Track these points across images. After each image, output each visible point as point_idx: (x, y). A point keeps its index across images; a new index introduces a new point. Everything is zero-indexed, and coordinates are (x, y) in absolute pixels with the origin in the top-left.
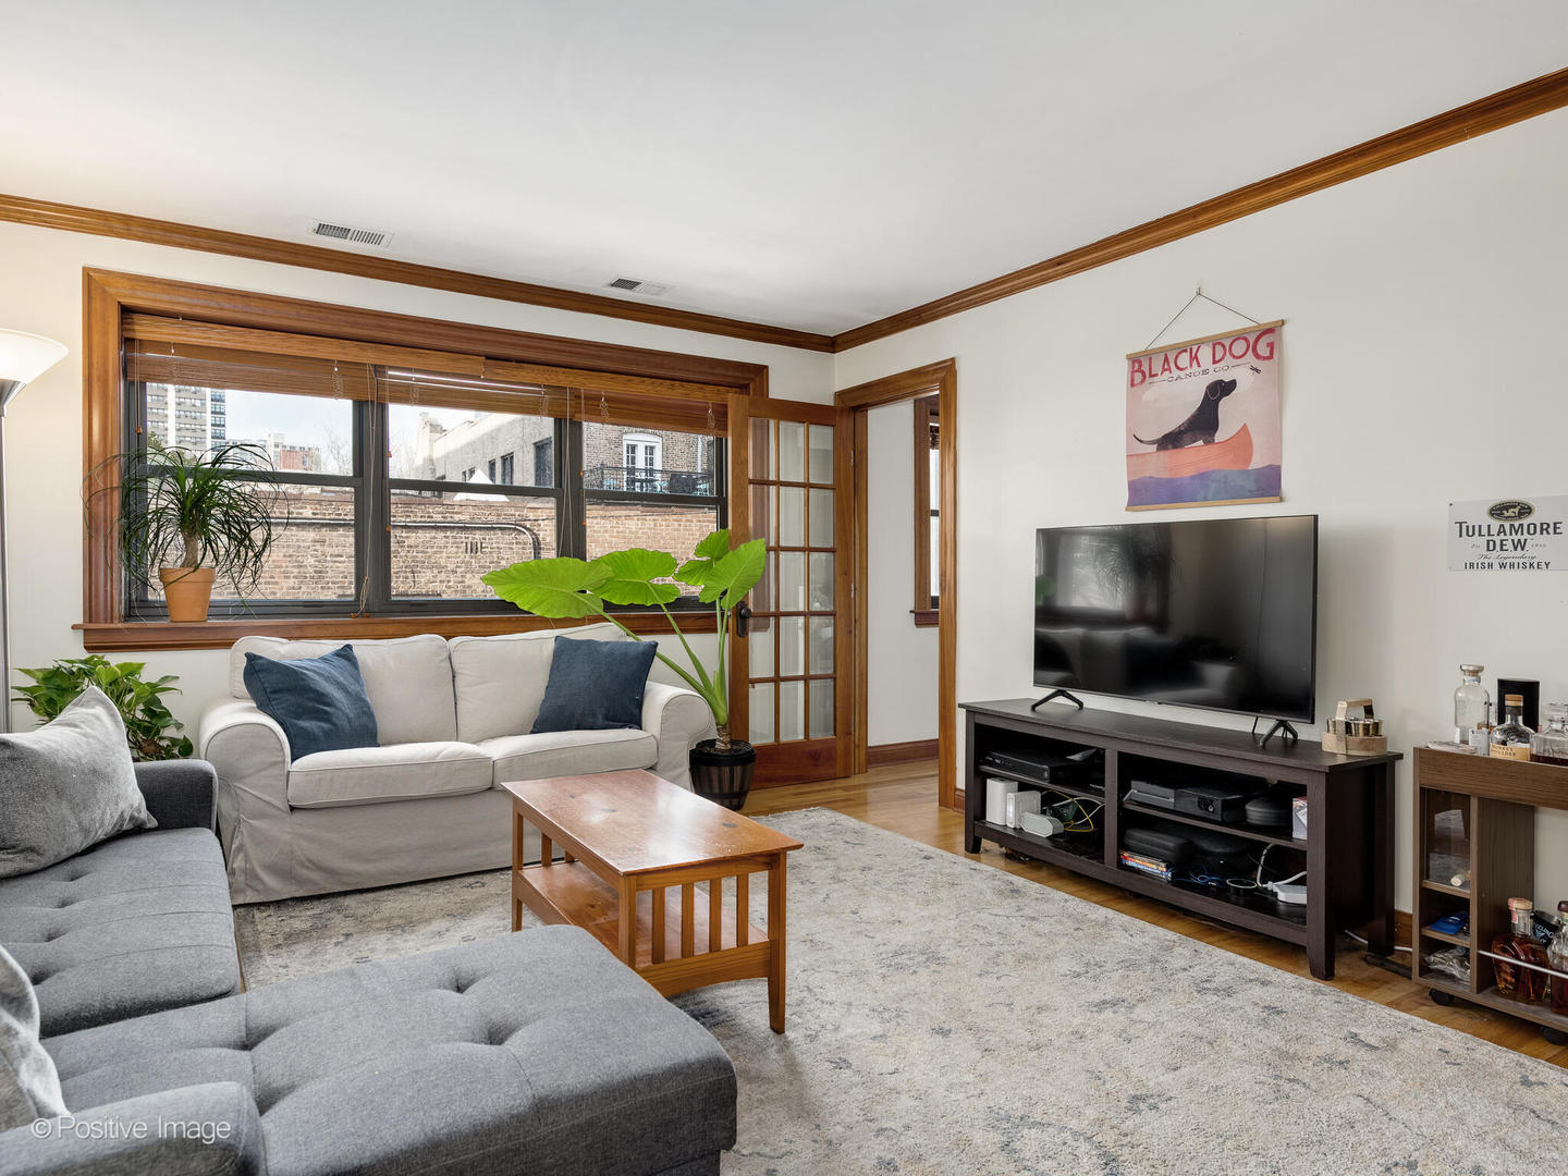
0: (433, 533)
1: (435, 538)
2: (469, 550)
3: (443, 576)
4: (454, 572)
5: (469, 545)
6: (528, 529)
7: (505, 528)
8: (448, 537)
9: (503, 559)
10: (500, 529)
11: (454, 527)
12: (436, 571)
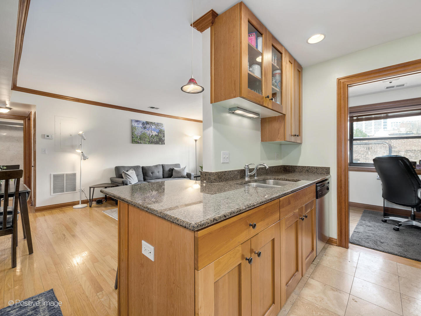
0: (357, 146)
1: (358, 146)
2: (368, 149)
3: (360, 155)
4: (363, 154)
5: (368, 148)
6: (387, 143)
7: (379, 143)
8: (361, 146)
9: (378, 151)
10: (378, 143)
11: (363, 144)
12: (358, 154)
